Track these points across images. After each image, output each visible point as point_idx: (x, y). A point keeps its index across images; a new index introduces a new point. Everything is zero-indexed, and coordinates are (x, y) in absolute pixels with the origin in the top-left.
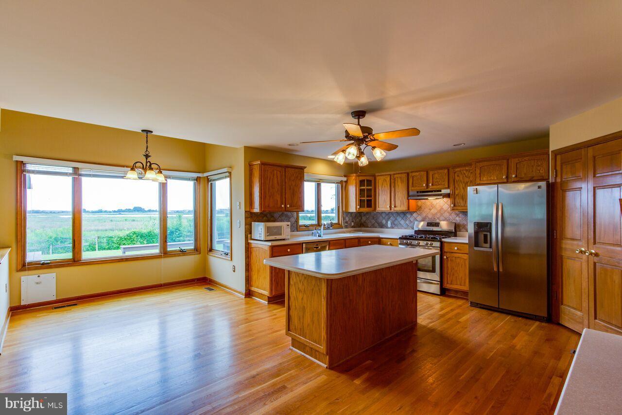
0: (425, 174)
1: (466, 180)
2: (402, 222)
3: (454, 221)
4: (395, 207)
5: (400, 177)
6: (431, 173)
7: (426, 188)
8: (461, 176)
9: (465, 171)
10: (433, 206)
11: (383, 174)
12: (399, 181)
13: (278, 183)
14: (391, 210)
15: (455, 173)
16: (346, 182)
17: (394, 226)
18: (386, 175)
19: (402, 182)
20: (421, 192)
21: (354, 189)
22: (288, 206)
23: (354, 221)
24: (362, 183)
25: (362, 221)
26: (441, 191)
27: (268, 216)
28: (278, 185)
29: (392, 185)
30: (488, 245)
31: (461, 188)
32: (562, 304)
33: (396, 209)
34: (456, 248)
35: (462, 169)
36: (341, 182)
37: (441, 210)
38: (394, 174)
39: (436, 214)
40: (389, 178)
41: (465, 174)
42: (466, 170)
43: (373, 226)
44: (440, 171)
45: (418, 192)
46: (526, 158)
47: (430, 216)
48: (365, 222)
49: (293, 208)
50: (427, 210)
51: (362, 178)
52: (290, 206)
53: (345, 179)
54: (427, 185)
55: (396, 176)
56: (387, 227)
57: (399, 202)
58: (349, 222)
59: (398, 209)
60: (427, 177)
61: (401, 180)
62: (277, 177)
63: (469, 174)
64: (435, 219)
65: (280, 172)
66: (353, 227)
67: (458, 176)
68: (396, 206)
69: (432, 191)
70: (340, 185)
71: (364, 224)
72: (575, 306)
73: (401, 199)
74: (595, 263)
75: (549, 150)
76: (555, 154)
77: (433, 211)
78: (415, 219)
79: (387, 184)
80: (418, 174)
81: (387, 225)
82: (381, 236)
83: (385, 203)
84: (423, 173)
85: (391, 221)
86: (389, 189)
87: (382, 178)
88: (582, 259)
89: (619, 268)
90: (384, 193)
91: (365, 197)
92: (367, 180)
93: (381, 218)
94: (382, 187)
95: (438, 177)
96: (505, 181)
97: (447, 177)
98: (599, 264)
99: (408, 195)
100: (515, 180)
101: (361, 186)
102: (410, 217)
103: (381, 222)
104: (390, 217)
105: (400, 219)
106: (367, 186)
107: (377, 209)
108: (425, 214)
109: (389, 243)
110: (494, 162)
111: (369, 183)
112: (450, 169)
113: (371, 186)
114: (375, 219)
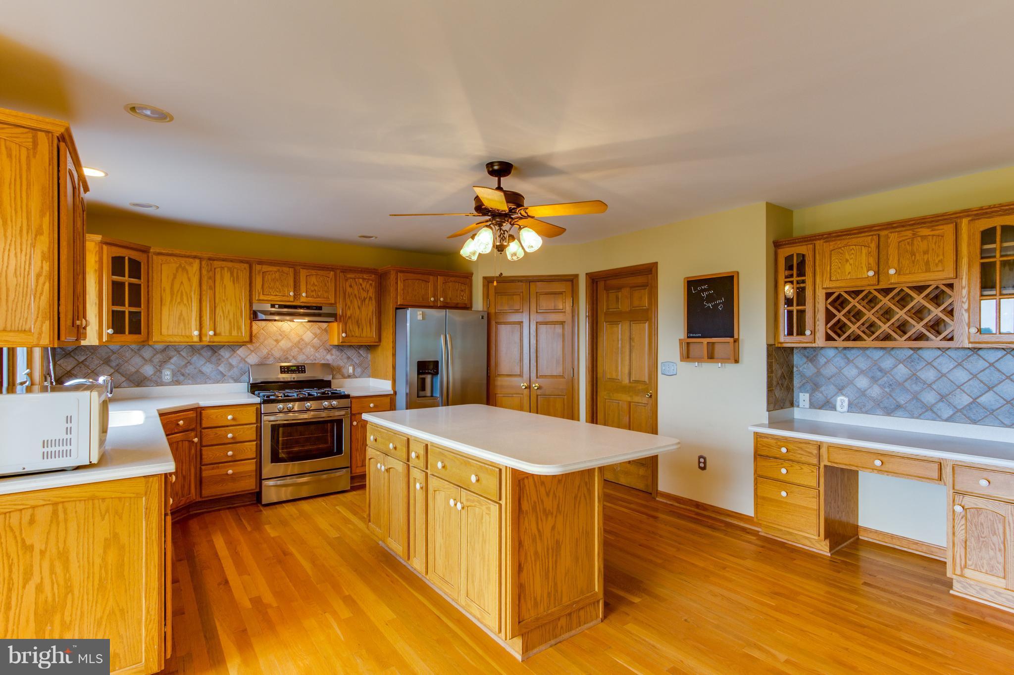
0: (292, 274)
1: (364, 294)
2: (208, 368)
3: (323, 362)
4: (214, 334)
5: (229, 268)
6: (303, 273)
7: (292, 299)
8: (356, 287)
9: (361, 281)
10: (283, 335)
11: (177, 252)
12: (227, 275)
15: (347, 280)
17: (182, 378)
18: (189, 257)
19: (235, 280)
20: (281, 306)
24: (117, 265)
26: (320, 308)
31: (356, 307)
33: (216, 339)
34: (372, 404)
35: (358, 275)
37: (299, 342)
38: (211, 259)
39: (291, 349)
40: (196, 266)
41: (361, 285)
42: (364, 279)
44: (322, 272)
45: (273, 306)
46: (452, 279)
50: (271, 342)
51: (117, 252)
54: (297, 295)
55: (216, 263)
56: (162, 384)
57: (227, 323)
59: (219, 339)
60: (295, 278)
61: (232, 275)
63: (368, 286)
64: (287, 358)
67: (351, 286)
68: (218, 331)
73: (231, 316)
74: (537, 396)
75: (472, 274)
76: (488, 281)
77: (284, 344)
78: (243, 360)
79: (189, 279)
80: (275, 269)
81: (161, 378)
82: (203, 403)
83: (182, 325)
84: (286, 269)
85: (173, 367)
86: (197, 292)
87: (174, 263)
88: (522, 394)
89: (562, 397)
90: (179, 300)
91: (124, 306)
92: (130, 259)
93: (137, 360)
94: (172, 285)
95: (316, 283)
96: (432, 304)
97: (333, 285)
98: (542, 396)
99: (251, 311)
100: (442, 305)
101: (114, 273)
102: (229, 357)
103: (137, 371)
104: (170, 358)
105: (202, 361)
106: (130, 277)
107: (156, 337)
108: (265, 352)
109: (230, 417)
110: (419, 276)
111: (136, 269)
112: (338, 271)
113: (139, 278)
114: (114, 364)
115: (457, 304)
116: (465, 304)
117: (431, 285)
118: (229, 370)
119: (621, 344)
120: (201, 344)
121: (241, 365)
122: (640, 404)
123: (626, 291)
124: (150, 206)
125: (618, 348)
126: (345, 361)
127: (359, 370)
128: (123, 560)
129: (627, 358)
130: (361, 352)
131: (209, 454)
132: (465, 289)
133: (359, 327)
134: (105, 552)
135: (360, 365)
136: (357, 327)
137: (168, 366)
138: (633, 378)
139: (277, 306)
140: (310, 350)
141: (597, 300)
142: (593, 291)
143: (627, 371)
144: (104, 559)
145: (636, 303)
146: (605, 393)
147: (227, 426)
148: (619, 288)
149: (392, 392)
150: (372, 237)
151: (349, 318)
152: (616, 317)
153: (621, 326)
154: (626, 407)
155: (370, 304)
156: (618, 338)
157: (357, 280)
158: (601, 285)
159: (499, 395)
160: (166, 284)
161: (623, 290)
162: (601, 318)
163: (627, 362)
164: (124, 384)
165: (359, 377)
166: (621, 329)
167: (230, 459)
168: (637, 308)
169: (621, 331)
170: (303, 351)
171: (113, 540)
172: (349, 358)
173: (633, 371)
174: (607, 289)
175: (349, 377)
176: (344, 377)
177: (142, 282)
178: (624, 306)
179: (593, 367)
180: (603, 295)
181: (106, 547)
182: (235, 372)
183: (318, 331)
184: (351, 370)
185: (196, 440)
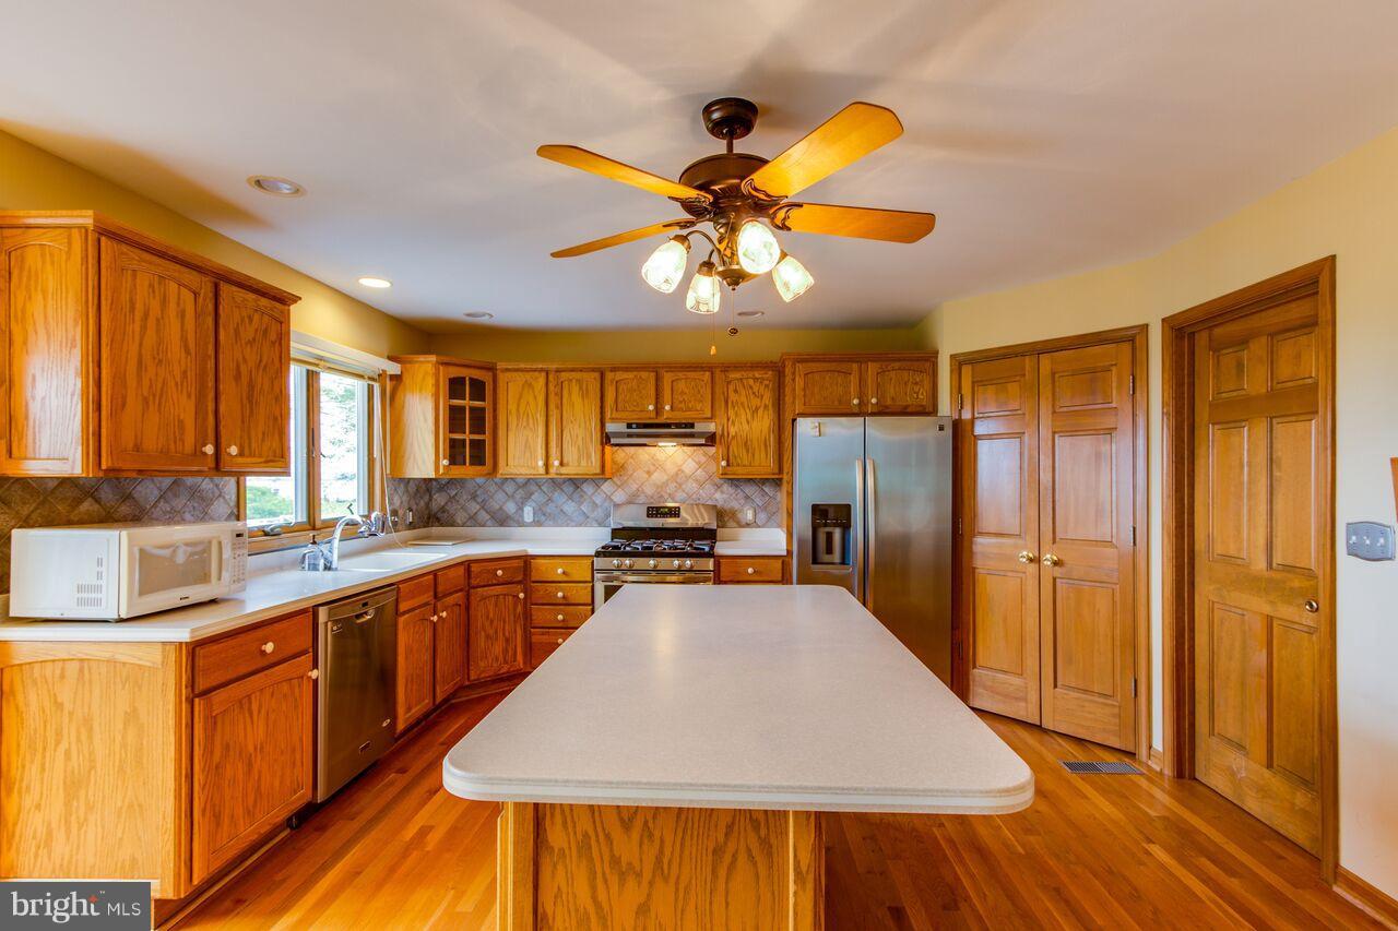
0: (653, 381)
1: (756, 402)
2: (570, 507)
3: (710, 503)
4: (562, 464)
5: (578, 380)
6: (667, 378)
7: (653, 415)
8: (743, 392)
9: (751, 382)
10: (657, 465)
11: (522, 366)
12: (575, 389)
13: (184, 340)
14: (547, 472)
15: (728, 383)
16: (397, 379)
17: (543, 518)
18: (535, 370)
19: (584, 394)
20: (639, 426)
21: (429, 406)
22: (234, 450)
23: (414, 507)
24: (456, 386)
25: (434, 506)
26: (692, 426)
27: (107, 494)
28: (188, 352)
29: (553, 404)
30: (837, 557)
31: (744, 421)
32: (974, 667)
33: (564, 470)
34: (750, 570)
35: (745, 374)
36: (381, 376)
37: (677, 474)
38: (558, 371)
39: (666, 484)
40: (542, 381)
41: (751, 387)
42: (755, 379)
43: (473, 520)
44: (693, 373)
45: (629, 426)
46: (896, 365)
47: (649, 490)
48: (443, 509)
49: (249, 460)
50: (640, 474)
51: (455, 372)
52: (241, 454)
53: (394, 368)
54: (658, 410)
55: (564, 375)
56: (521, 524)
57: (575, 450)
58: (400, 512)
59: (570, 470)
60: (657, 386)
61: (581, 388)
62: (182, 315)
63: (762, 389)
64: (662, 496)
65: (196, 294)
66: (411, 526)
67: (736, 391)
68: (565, 461)
69: (668, 426)
70: (377, 386)
71: (439, 515)
72: (1005, 668)
73: (580, 442)
74: (1054, 579)
75: (937, 353)
76: (959, 362)
77: (657, 477)
78: (609, 498)
79: (535, 398)
80: (630, 375)
81: (522, 516)
82: (532, 551)
83: (528, 454)
84: (644, 375)
85: (534, 505)
86: (543, 413)
87: (520, 378)
88: (1025, 573)
89: (1109, 586)
90: (525, 424)
91: (465, 433)
92: (471, 379)
93: (500, 496)
94: (518, 406)
95: (686, 391)
96: (856, 410)
97: (709, 391)
98: (1064, 581)
99: (602, 434)
100: (875, 410)
101: (452, 396)
102: (593, 494)
103: (501, 508)
104: (531, 494)
105: (564, 498)
106: (470, 400)
107: (503, 470)
108: (634, 487)
109: (560, 571)
110: (833, 366)
111: (478, 389)
112: (717, 372)
113: (484, 401)
114: (480, 500)
115: (907, 407)
116: (922, 406)
117: (854, 379)
118: (593, 511)
119: (1249, 474)
120: (549, 476)
121: (606, 504)
122: (1296, 626)
123: (1259, 347)
124: (484, 315)
125: (1242, 483)
126: (742, 501)
127: (762, 516)
128: (142, 744)
129: (1263, 508)
130: (766, 489)
131: (541, 615)
132: (922, 381)
133: (748, 451)
134: (125, 728)
135: (764, 508)
136: (744, 451)
137: (530, 503)
138: (1278, 559)
139: (634, 426)
140: (691, 486)
141: (1192, 373)
142: (1181, 356)
143: (1261, 540)
144: (124, 737)
145: (1285, 370)
146: (1211, 588)
147: (560, 582)
148: (1243, 342)
149: (785, 553)
150: (756, 313)
151: (733, 437)
152: (1235, 413)
153: (1249, 430)
154: (1259, 627)
155: (766, 416)
156: (1241, 459)
157: (745, 381)
158: (1202, 339)
159: (981, 571)
160: (512, 407)
161: (1251, 345)
162: (1202, 413)
163: (1262, 519)
164: (489, 523)
165: (763, 526)
166: (1249, 437)
167: (560, 625)
168: (1290, 384)
169: (1248, 441)
170: (684, 486)
171: (132, 716)
172: (747, 497)
173: (1279, 539)
174: (1216, 348)
175: (748, 525)
176: (740, 526)
177: (486, 404)
178: (1256, 382)
179: (1179, 526)
180: (1205, 362)
181: (126, 724)
182: (599, 513)
183: (703, 459)
184: (750, 515)
185: (522, 595)
